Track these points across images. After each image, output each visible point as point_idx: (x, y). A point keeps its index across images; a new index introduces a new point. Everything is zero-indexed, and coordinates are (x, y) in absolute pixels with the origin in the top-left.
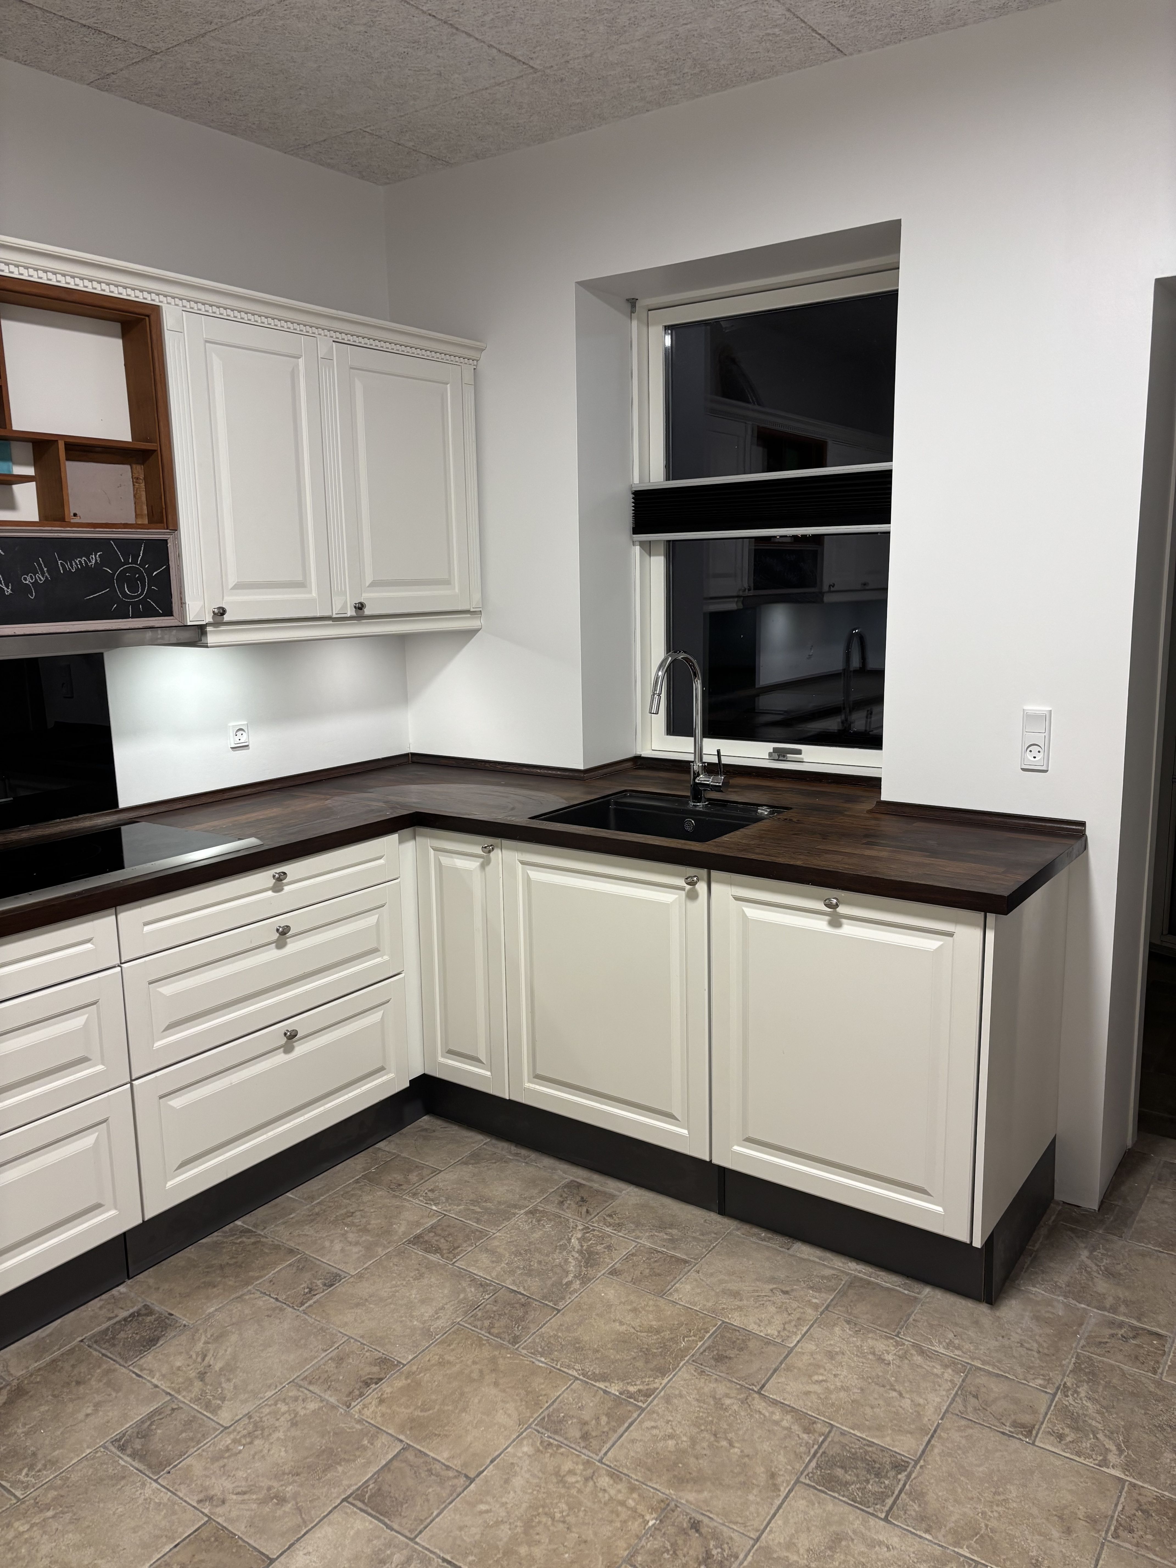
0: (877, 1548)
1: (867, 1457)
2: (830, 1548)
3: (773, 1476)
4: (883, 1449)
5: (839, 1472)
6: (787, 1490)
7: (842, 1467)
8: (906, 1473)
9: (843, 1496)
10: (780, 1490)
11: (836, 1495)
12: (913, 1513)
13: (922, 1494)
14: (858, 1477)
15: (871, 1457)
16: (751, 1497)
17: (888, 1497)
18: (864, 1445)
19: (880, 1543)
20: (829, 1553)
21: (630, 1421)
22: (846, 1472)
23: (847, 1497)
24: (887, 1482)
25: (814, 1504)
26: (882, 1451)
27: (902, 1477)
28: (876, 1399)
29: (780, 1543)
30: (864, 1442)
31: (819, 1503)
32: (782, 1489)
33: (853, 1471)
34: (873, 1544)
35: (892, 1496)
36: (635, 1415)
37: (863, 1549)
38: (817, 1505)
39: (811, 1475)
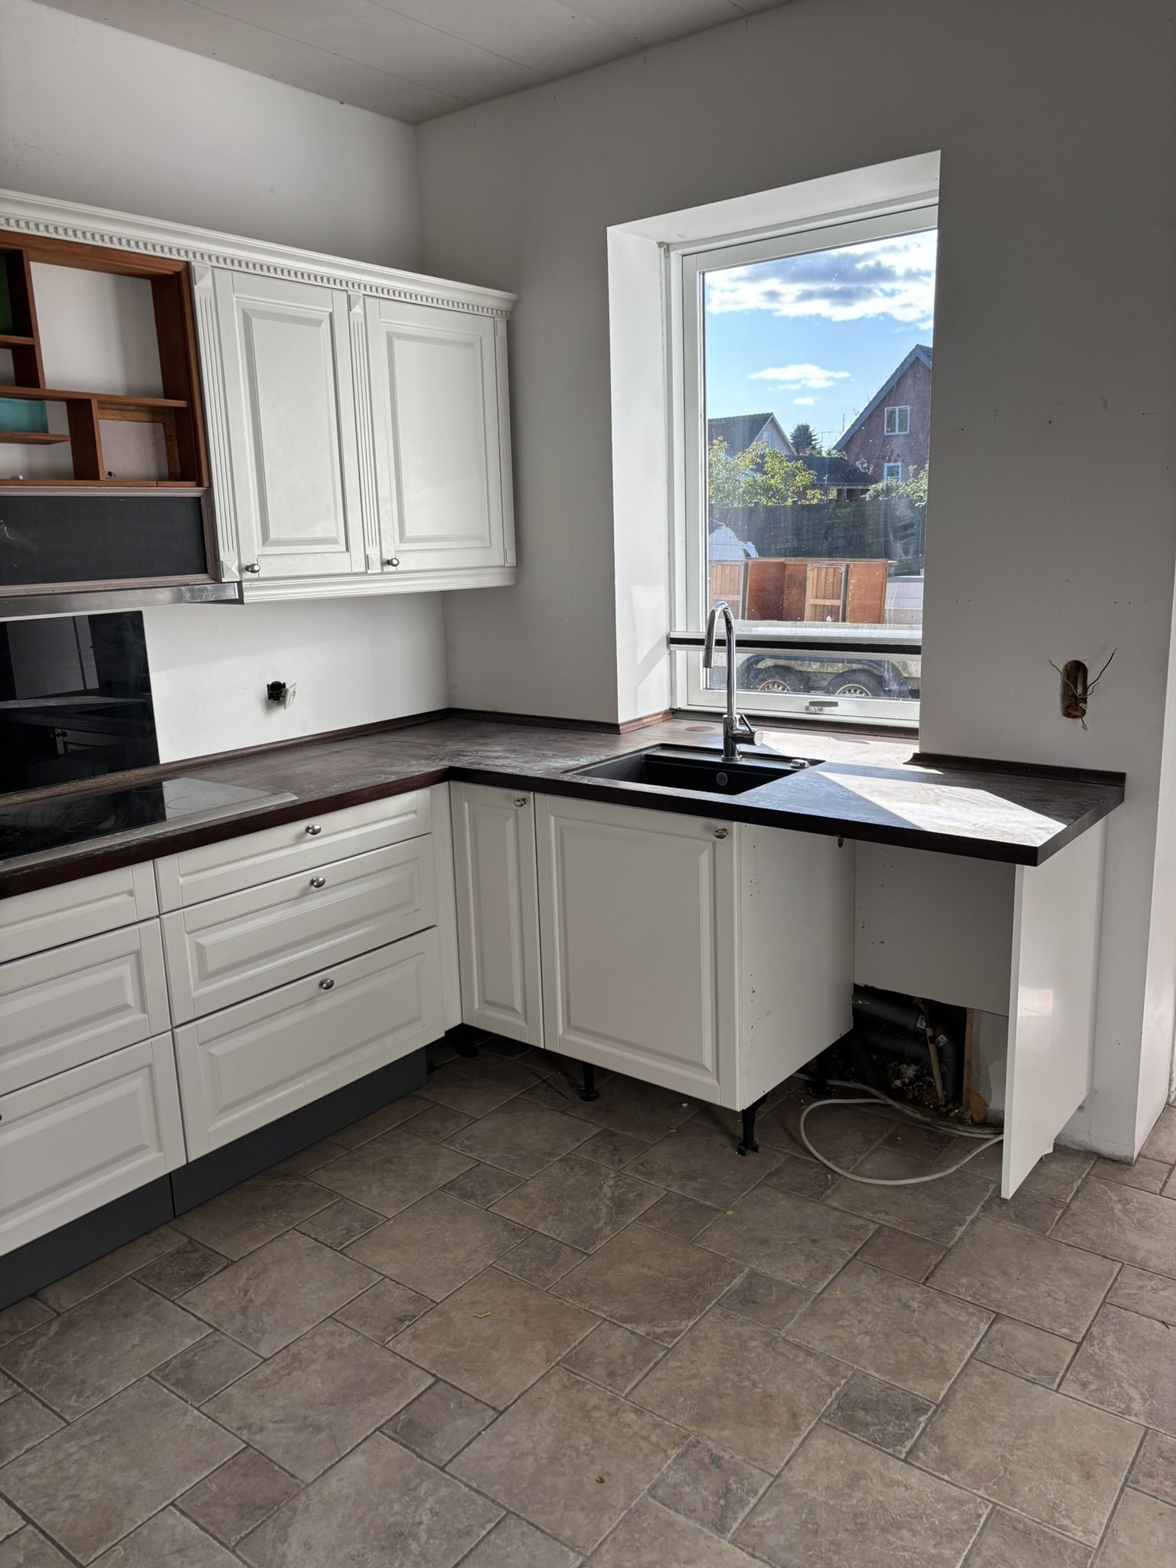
0: (895, 1488)
1: (889, 1400)
2: (849, 1486)
3: (794, 1416)
4: (905, 1393)
5: (861, 1413)
6: (808, 1430)
7: (863, 1409)
8: (927, 1416)
9: (863, 1437)
10: (800, 1430)
11: (856, 1435)
12: (933, 1455)
13: (943, 1438)
14: (878, 1418)
15: (893, 1400)
16: (772, 1436)
17: (907, 1439)
18: (886, 1388)
19: (898, 1483)
20: (847, 1490)
21: (655, 1361)
22: (867, 1413)
23: (868, 1438)
24: (907, 1424)
25: (833, 1443)
26: (904, 1394)
27: (923, 1419)
28: (899, 1344)
29: (798, 1480)
30: (887, 1385)
31: (839, 1443)
32: (803, 1428)
33: (874, 1413)
34: (893, 1483)
35: (912, 1437)
36: (661, 1355)
37: (880, 1487)
38: (837, 1444)
39: (832, 1416)
